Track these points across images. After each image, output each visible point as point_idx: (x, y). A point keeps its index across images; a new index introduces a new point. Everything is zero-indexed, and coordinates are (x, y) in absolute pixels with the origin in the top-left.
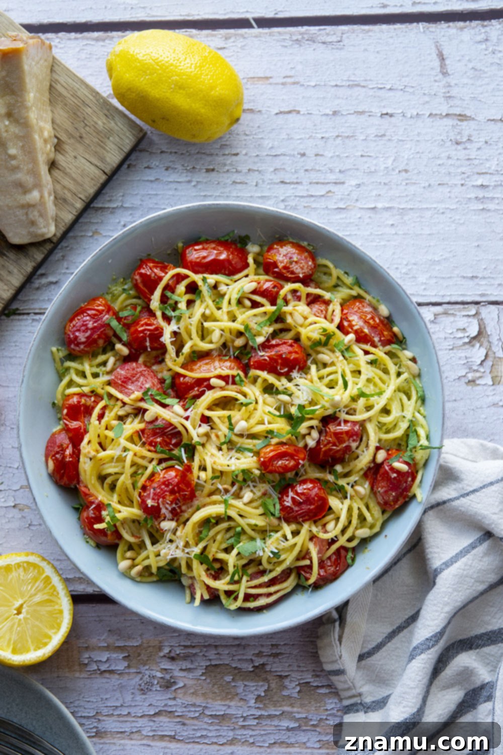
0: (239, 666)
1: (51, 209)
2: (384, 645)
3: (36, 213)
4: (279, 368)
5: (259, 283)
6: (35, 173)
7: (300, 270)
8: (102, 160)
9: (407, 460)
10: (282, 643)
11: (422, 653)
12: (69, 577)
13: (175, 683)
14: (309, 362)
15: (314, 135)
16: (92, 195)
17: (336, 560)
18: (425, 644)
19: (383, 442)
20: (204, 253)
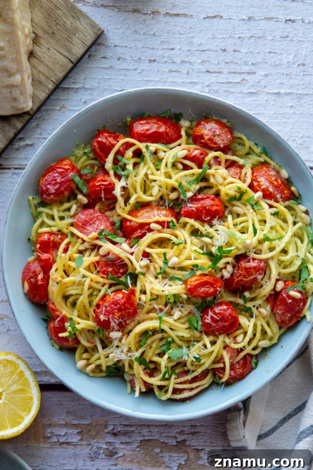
0: (166, 441)
1: (29, 89)
2: (277, 429)
3: (18, 92)
4: (203, 217)
5: (189, 151)
6: (17, 61)
7: (221, 142)
8: (69, 51)
9: (300, 289)
10: (199, 425)
11: (307, 436)
12: (37, 370)
13: (116, 453)
14: (226, 212)
15: (233, 35)
16: (61, 79)
17: (243, 364)
18: (309, 430)
19: (281, 275)
20: (147, 127)
